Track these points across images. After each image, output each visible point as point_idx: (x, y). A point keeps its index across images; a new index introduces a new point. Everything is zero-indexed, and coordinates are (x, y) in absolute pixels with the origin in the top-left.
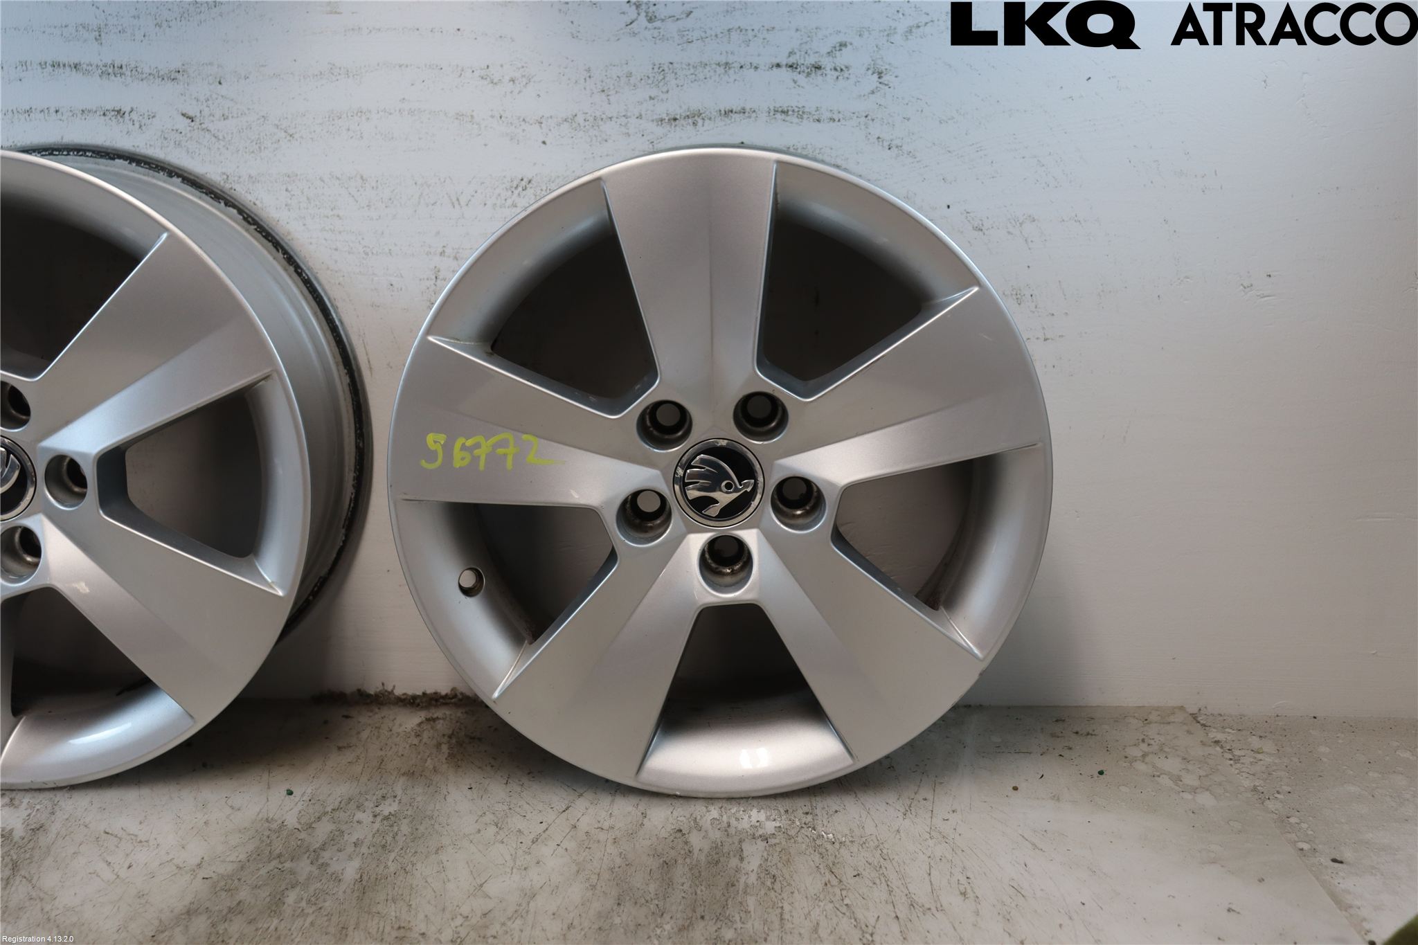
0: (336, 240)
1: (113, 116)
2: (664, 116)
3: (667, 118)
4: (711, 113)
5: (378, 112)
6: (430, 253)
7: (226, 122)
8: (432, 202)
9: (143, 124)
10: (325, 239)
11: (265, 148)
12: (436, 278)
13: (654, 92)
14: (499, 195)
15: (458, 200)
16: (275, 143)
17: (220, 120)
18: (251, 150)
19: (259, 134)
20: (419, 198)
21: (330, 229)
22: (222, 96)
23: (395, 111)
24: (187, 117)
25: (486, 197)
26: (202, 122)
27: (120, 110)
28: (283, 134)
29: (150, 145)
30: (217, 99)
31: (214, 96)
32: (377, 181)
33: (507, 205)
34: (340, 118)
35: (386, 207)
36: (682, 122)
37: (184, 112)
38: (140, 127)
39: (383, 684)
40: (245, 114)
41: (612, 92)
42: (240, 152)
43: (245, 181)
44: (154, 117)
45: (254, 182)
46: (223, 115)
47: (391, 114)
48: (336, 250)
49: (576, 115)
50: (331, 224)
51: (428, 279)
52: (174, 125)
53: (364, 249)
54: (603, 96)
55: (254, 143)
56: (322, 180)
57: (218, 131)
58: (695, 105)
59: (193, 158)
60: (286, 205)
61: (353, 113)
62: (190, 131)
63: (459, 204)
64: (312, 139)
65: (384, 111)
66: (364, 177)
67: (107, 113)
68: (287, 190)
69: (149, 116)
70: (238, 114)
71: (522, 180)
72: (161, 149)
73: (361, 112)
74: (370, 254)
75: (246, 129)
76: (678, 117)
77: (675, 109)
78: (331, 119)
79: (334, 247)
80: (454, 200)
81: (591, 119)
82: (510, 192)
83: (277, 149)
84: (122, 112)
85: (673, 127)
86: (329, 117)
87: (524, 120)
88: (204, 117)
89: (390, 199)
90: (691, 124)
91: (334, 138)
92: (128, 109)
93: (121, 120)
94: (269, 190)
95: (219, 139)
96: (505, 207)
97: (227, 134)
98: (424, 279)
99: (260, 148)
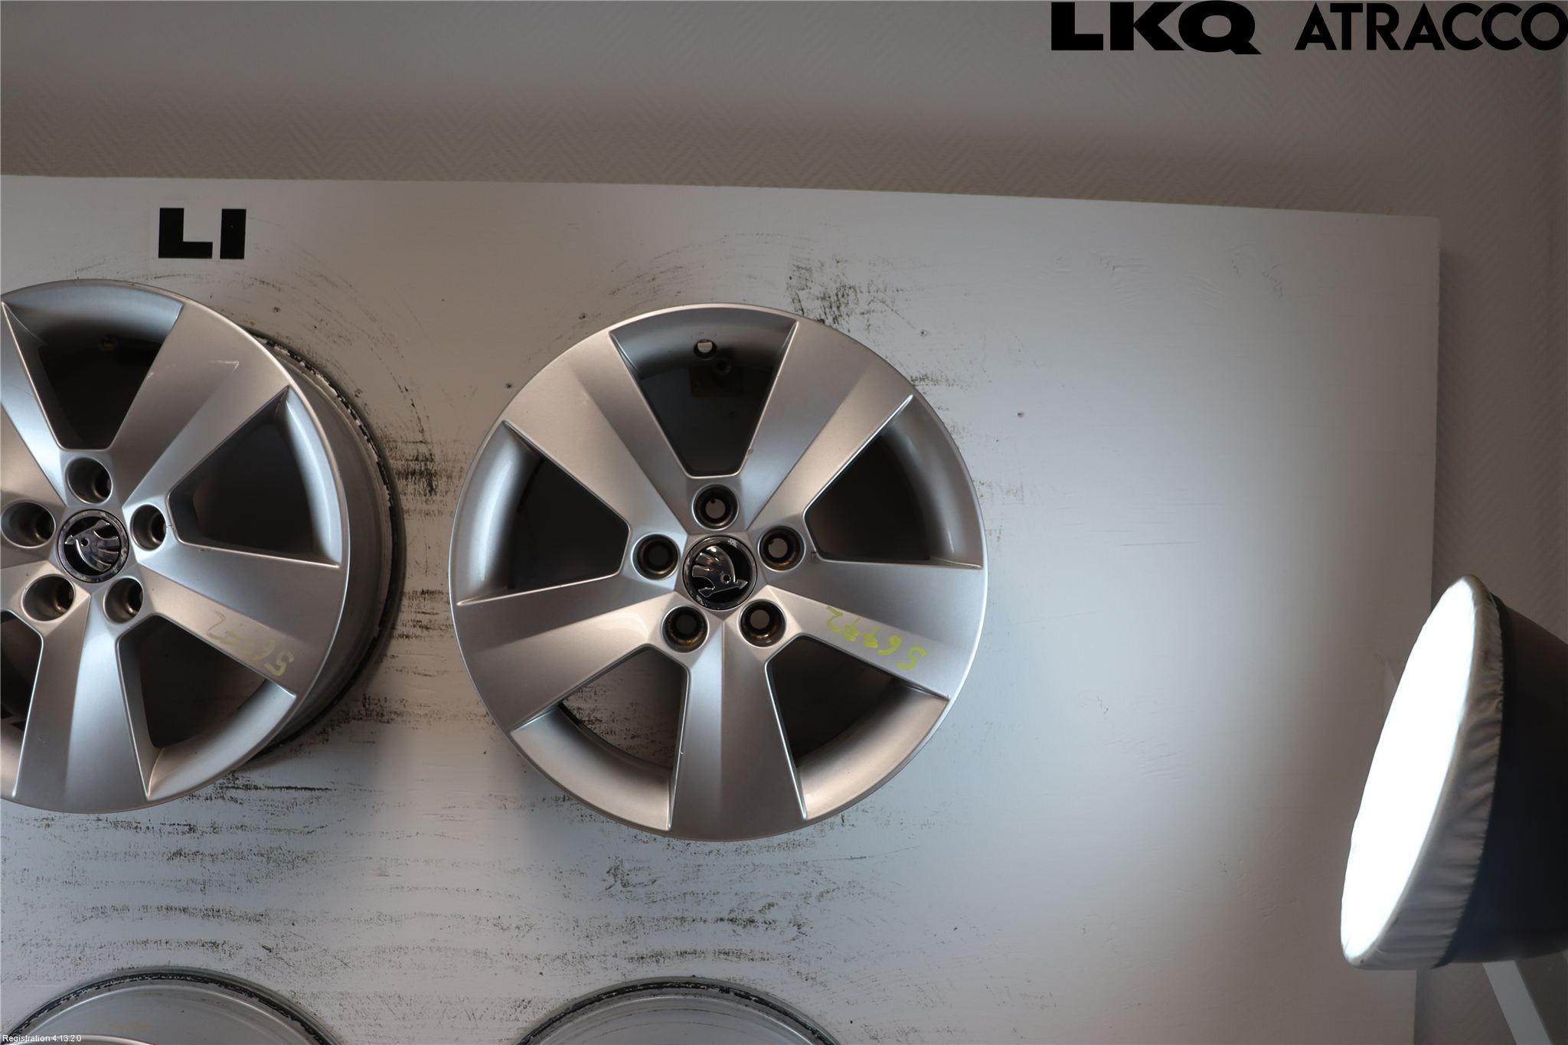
1: (209, 946)
2: (634, 955)
3: (636, 957)
4: (670, 953)
5: (414, 948)
7: (296, 952)
8: (453, 1015)
9: (232, 953)
11: (325, 972)
13: (626, 938)
14: (506, 1011)
15: (473, 1014)
16: (333, 969)
17: (291, 951)
18: (315, 973)
19: (321, 962)
20: (443, 1012)
22: (295, 934)
23: (427, 947)
24: (267, 948)
25: (495, 1012)
26: (278, 952)
27: (216, 942)
28: (340, 963)
29: (236, 969)
30: (290, 936)
31: (288, 934)
32: (411, 999)
33: (512, 1017)
34: (385, 952)
35: (417, 1018)
36: (648, 959)
37: (264, 944)
38: (230, 955)
40: (311, 947)
41: (594, 938)
42: (306, 975)
43: (308, 996)
44: (241, 947)
45: (315, 997)
46: (294, 948)
47: (423, 949)
49: (566, 953)
50: (373, 1031)
52: (256, 954)
54: (588, 940)
55: (317, 969)
56: (367, 996)
57: (290, 959)
58: (658, 948)
59: (268, 979)
61: (395, 948)
62: (268, 958)
63: (473, 1018)
64: (362, 966)
65: (419, 947)
66: (401, 995)
67: (205, 945)
68: (340, 1004)
69: (237, 946)
70: (305, 947)
71: (524, 1000)
72: (245, 972)
73: (401, 947)
75: (311, 958)
76: (645, 956)
77: (641, 949)
78: (377, 952)
80: (470, 1014)
81: (578, 956)
82: (514, 1009)
83: (334, 973)
84: (217, 944)
85: (640, 963)
87: (526, 956)
88: (279, 949)
89: (421, 1013)
90: (655, 960)
91: (379, 966)
92: (222, 942)
93: (216, 949)
94: (325, 1005)
95: (290, 965)
96: (508, 1021)
97: (297, 961)
99: (321, 972)
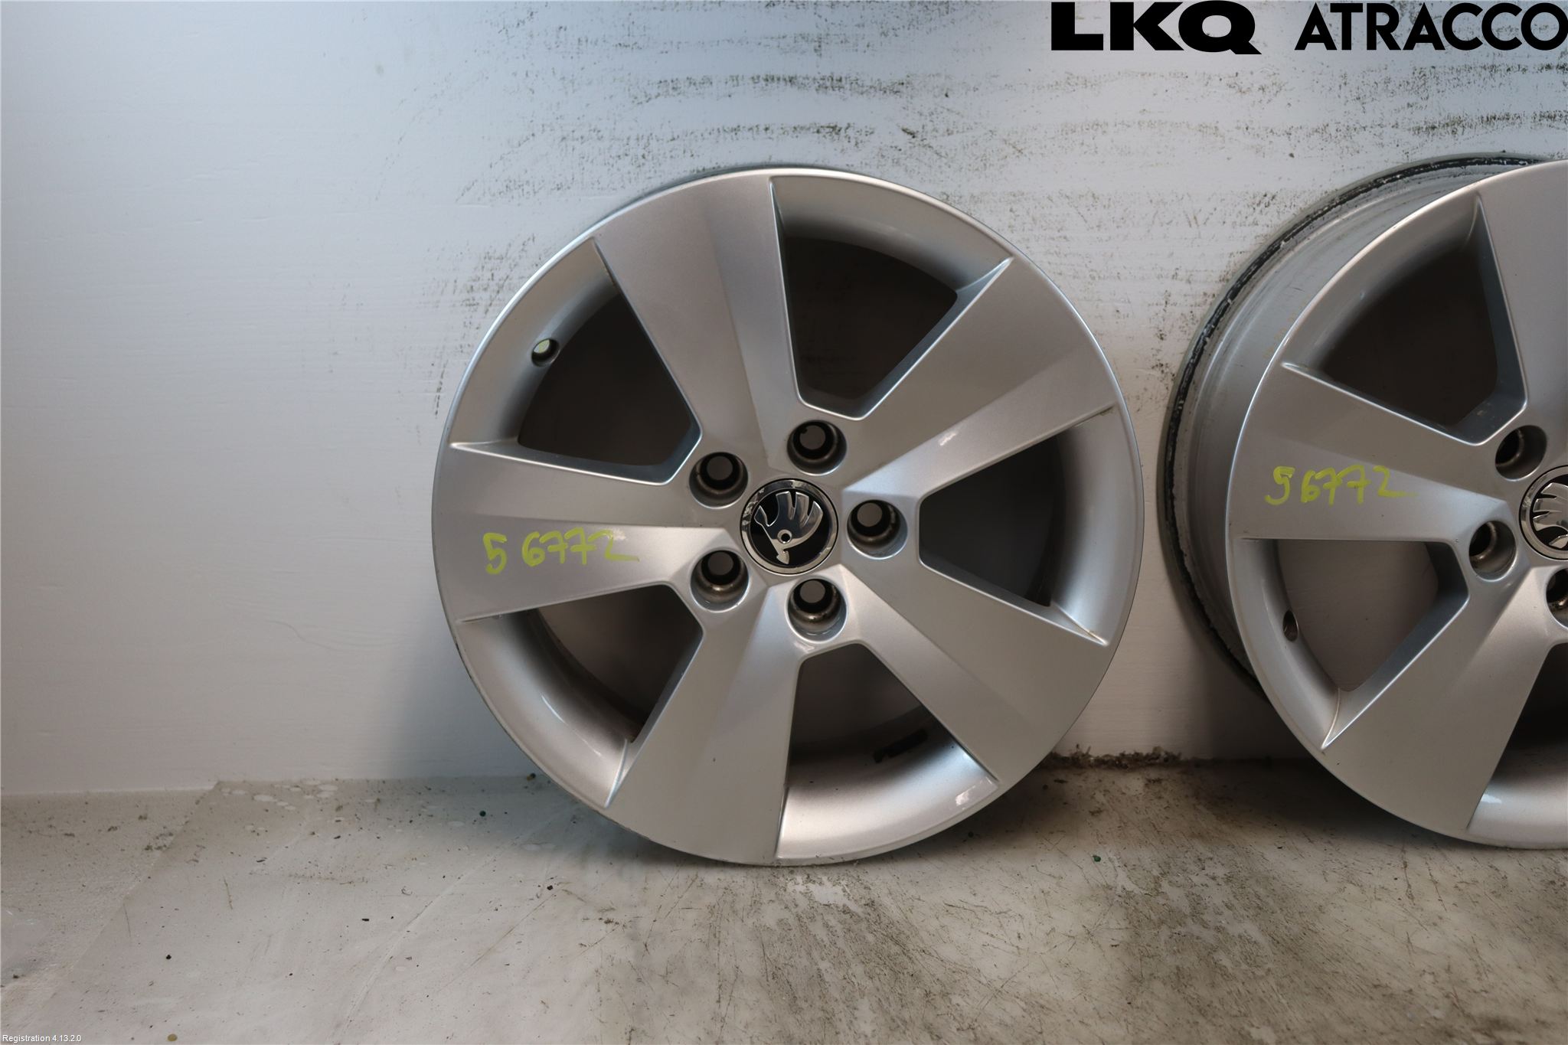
0: (1061, 264)
1: (827, 133)
2: (1422, 124)
3: (1425, 127)
4: (1472, 120)
5: (1116, 125)
6: (1162, 277)
7: (950, 137)
8: (1167, 222)
9: (859, 141)
10: (1049, 263)
11: (990, 165)
12: (1166, 303)
13: (1412, 99)
14: (1240, 212)
15: (1195, 218)
16: (1002, 159)
17: (943, 136)
18: (976, 167)
19: (985, 151)
20: (1154, 217)
21: (1056, 252)
22: (948, 110)
23: (1134, 123)
24: (908, 133)
25: (1225, 214)
26: (925, 137)
27: (836, 126)
28: (1012, 150)
29: (866, 164)
30: (942, 113)
31: (940, 110)
32: (1110, 199)
33: (1247, 223)
34: (1075, 132)
35: (1118, 227)
36: (1441, 130)
37: (905, 127)
38: (857, 144)
39: (1078, 746)
40: (972, 129)
41: (1368, 100)
42: (963, 170)
43: (966, 202)
44: (872, 133)
45: (976, 202)
46: (948, 130)
47: (1129, 126)
48: (1060, 274)
49: (1327, 125)
50: (1057, 247)
51: (1157, 304)
52: (893, 142)
53: (1091, 273)
54: (1358, 104)
55: (979, 159)
56: (1050, 198)
57: (941, 146)
58: (1455, 112)
59: (911, 177)
60: (1009, 227)
61: (1089, 125)
62: (910, 147)
63: (1196, 223)
64: (1042, 154)
65: (1123, 123)
66: (1096, 195)
67: (822, 130)
68: (1011, 210)
69: (867, 132)
70: (963, 128)
71: (1265, 196)
72: (878, 167)
73: (1097, 125)
74: (1097, 279)
75: (972, 145)
76: (1437, 125)
77: (1432, 115)
78: (1064, 133)
79: (1059, 272)
80: (1191, 218)
81: (1344, 129)
82: (1252, 209)
83: (1003, 166)
84: (838, 129)
85: (1430, 135)
86: (1062, 131)
87: (1272, 131)
88: (927, 132)
89: (1123, 219)
90: (1450, 132)
91: (1066, 153)
92: (844, 126)
93: (836, 137)
94: (992, 211)
95: (941, 156)
96: (1245, 225)
97: (951, 150)
98: (1153, 304)
99: (985, 165)
